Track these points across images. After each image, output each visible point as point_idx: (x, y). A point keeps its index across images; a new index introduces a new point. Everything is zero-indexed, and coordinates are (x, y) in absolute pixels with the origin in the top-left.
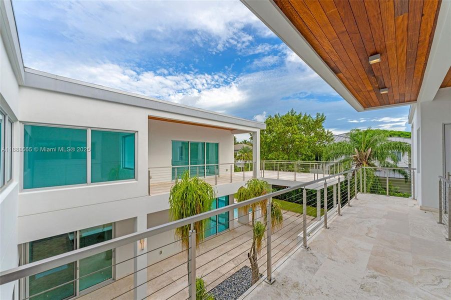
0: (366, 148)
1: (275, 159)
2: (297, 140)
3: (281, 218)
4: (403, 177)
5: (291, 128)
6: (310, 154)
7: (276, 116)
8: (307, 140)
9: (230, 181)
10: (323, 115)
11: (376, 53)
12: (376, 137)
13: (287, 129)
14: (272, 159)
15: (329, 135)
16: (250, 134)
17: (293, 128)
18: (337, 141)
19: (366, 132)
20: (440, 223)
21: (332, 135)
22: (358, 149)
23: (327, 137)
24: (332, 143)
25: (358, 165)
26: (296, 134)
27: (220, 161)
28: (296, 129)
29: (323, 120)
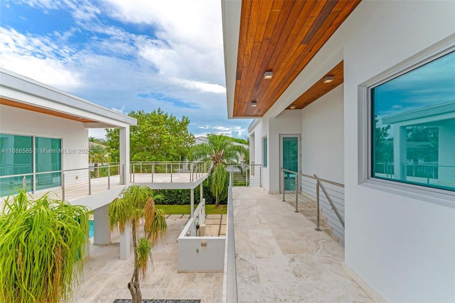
0: (220, 149)
1: (141, 161)
2: (165, 140)
3: (164, 226)
4: (240, 171)
5: (159, 128)
6: (176, 154)
7: (140, 113)
8: (175, 141)
9: (88, 192)
10: (187, 119)
11: (271, 71)
12: (227, 141)
13: (155, 128)
14: (138, 160)
15: (192, 137)
16: (107, 130)
17: (160, 128)
18: (198, 142)
19: (220, 137)
20: (284, 201)
21: (194, 138)
22: (215, 150)
23: (190, 139)
24: (194, 145)
25: (215, 164)
26: (164, 134)
27: (65, 166)
28: (165, 129)
29: (187, 123)
